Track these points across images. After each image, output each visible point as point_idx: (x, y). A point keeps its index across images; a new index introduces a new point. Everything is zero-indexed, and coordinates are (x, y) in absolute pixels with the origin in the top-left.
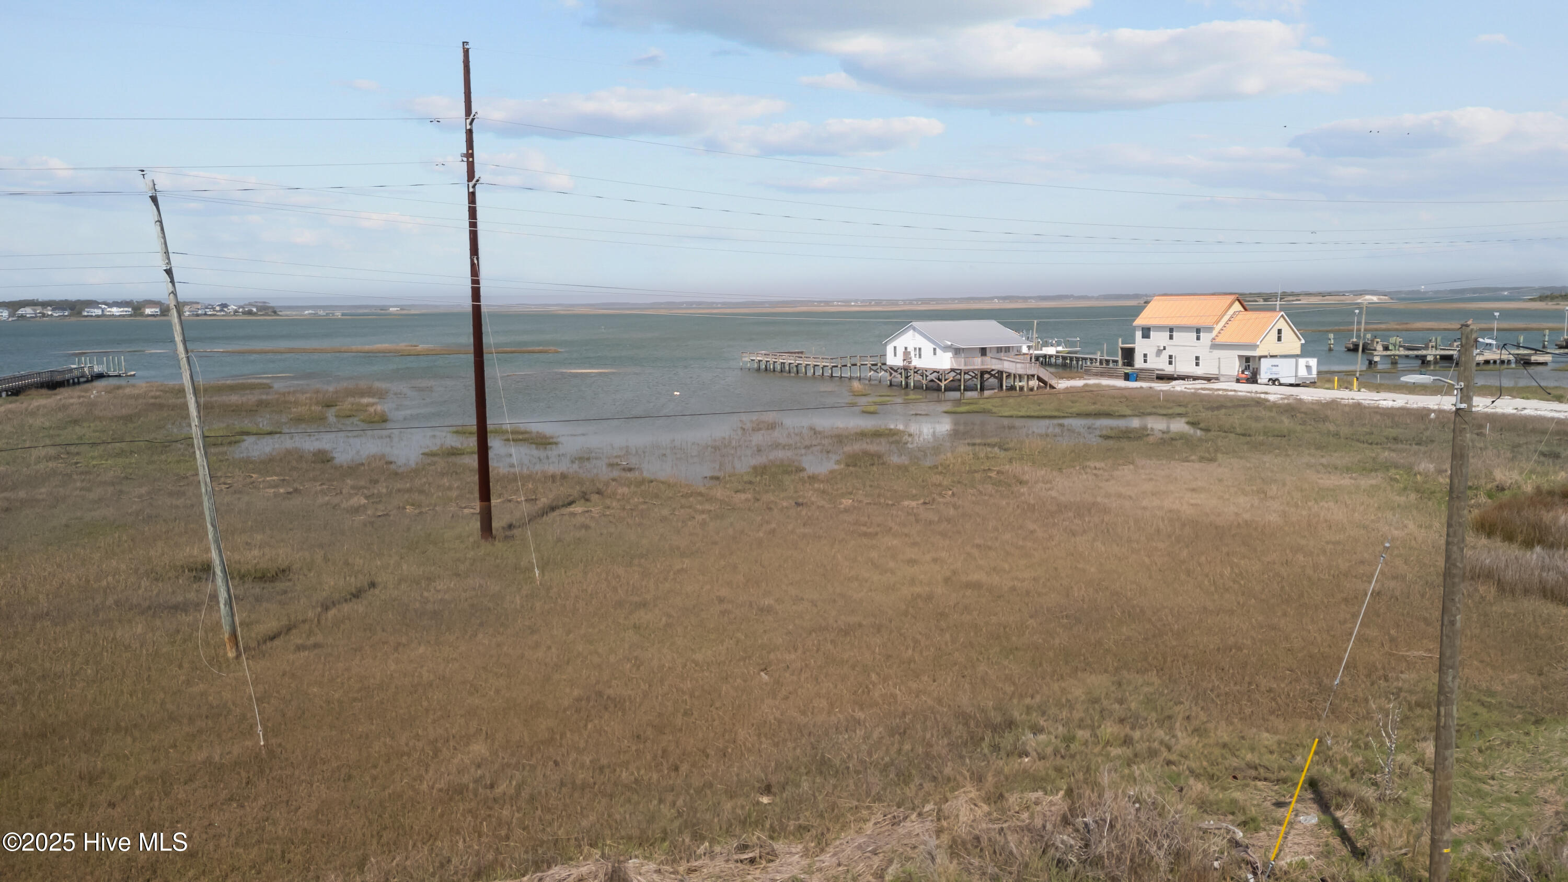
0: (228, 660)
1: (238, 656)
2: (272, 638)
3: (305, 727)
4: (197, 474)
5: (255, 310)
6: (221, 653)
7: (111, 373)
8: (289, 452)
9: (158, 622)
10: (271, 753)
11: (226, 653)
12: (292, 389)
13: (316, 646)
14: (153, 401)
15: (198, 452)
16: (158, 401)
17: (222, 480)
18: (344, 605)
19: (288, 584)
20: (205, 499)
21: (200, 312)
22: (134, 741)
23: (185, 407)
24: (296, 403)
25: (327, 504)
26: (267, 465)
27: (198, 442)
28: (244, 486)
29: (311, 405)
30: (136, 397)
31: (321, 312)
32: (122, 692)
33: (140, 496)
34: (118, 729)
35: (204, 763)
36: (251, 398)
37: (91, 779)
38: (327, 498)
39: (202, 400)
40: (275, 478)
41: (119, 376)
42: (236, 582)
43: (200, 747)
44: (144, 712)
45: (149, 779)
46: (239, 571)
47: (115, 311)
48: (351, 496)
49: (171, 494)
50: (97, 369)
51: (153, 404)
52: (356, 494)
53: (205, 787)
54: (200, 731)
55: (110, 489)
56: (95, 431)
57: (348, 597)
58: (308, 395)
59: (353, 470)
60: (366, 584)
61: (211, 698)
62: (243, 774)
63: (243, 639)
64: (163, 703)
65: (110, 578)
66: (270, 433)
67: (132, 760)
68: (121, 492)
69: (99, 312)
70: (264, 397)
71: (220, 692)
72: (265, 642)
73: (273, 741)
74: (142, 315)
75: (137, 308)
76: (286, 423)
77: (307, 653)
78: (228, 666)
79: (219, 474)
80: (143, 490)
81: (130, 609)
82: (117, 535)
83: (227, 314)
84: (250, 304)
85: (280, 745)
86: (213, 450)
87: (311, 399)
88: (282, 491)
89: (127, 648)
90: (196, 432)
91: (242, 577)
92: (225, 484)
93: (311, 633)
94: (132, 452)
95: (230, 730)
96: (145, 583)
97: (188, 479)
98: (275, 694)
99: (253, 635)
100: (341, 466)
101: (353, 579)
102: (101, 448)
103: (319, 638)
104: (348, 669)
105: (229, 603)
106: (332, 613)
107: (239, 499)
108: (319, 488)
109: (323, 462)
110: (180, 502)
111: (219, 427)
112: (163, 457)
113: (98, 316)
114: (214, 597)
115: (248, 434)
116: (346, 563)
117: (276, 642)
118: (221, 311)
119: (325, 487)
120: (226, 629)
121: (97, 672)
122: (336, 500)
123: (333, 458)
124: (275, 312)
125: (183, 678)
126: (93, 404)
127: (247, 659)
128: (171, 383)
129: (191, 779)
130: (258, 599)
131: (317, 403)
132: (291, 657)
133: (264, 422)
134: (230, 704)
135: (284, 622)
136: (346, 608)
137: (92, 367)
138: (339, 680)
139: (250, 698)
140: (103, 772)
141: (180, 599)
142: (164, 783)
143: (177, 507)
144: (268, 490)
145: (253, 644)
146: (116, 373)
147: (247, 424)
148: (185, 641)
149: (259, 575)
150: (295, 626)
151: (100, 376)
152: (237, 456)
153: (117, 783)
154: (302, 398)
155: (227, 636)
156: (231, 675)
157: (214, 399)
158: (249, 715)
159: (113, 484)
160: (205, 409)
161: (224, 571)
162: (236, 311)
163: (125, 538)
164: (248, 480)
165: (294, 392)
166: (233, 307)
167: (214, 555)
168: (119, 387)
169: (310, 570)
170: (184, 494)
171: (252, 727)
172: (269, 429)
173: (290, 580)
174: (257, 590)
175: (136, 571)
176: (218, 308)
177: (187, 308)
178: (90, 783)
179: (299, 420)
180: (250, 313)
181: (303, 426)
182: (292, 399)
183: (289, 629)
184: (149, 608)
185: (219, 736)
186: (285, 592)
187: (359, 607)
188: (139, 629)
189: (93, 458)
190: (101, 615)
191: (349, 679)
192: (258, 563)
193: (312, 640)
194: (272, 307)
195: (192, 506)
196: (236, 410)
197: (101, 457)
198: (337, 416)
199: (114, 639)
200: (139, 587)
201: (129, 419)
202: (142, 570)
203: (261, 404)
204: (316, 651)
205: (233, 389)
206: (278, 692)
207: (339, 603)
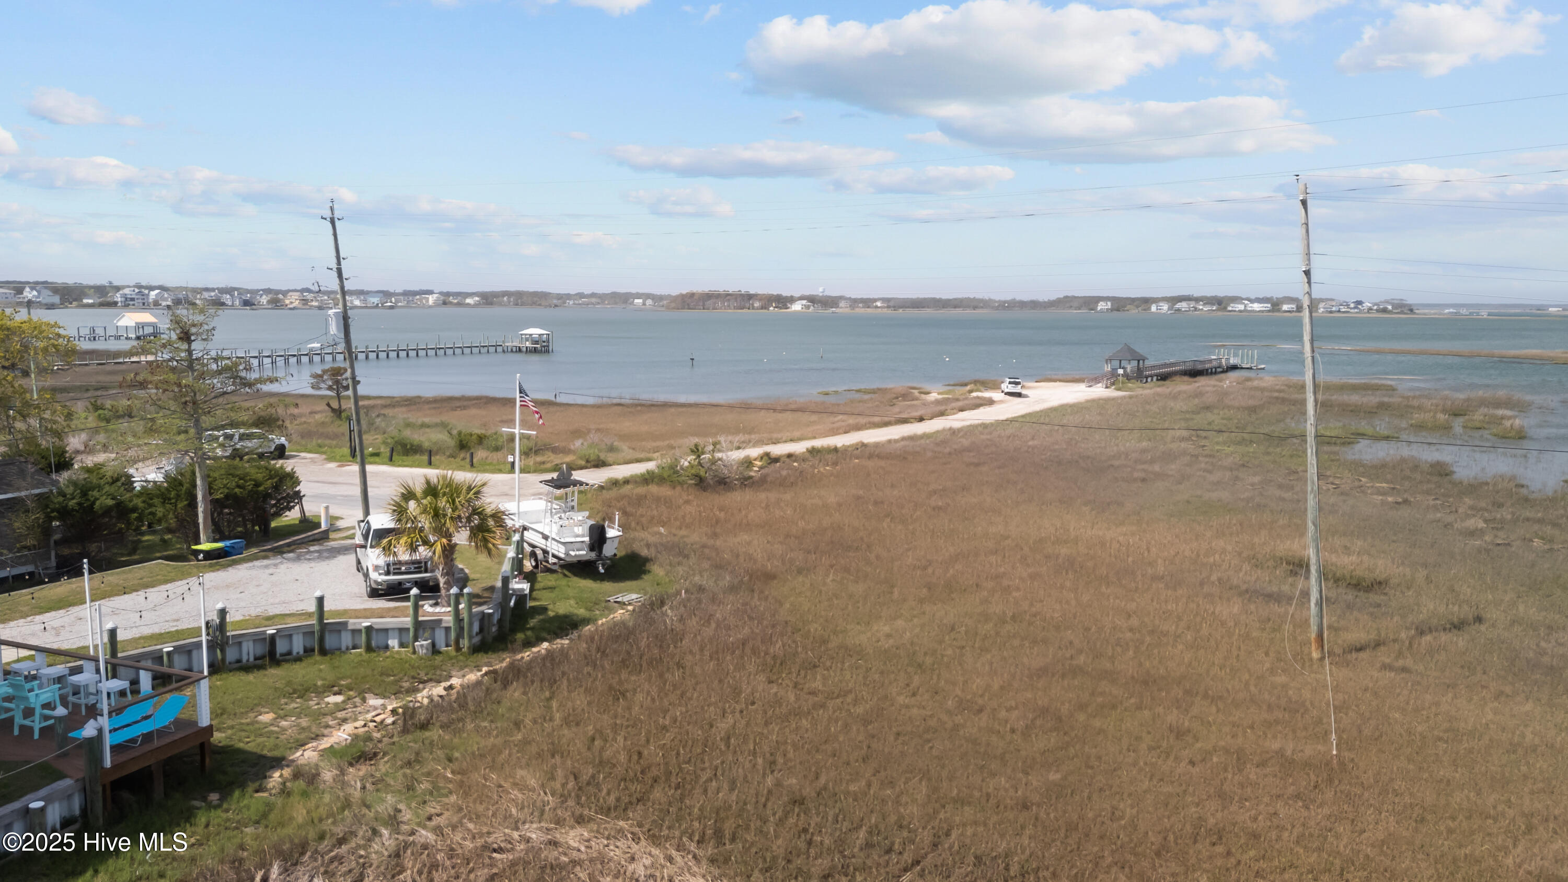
0: (1311, 660)
1: (1322, 659)
2: (1360, 649)
3: (1382, 751)
4: (1306, 471)
5: (1390, 307)
6: (1306, 651)
7: (1244, 366)
8: (1403, 460)
9: (1253, 607)
10: (1342, 764)
11: (1310, 653)
12: (1418, 393)
13: (1404, 670)
14: (1276, 394)
15: (1309, 451)
16: (1282, 395)
17: (1331, 479)
18: (1442, 633)
19: (1382, 597)
20: (1310, 497)
21: (1334, 309)
22: (1218, 711)
23: (1303, 402)
24: (1420, 408)
25: (1439, 521)
26: (1378, 470)
27: (1311, 440)
28: (1351, 489)
29: (1436, 413)
30: (1263, 390)
31: (1464, 311)
32: (1214, 663)
33: (1252, 485)
34: (1206, 696)
35: (1277, 753)
36: (1372, 400)
37: (1180, 733)
38: (1439, 515)
39: (1320, 397)
40: (1384, 485)
41: (1251, 368)
42: (1330, 583)
43: (1275, 737)
44: (1230, 687)
45: (1227, 751)
46: (1334, 574)
47: (1256, 307)
48: (1468, 516)
49: (1280, 486)
50: (1233, 361)
51: (1277, 398)
52: (1474, 516)
53: (1275, 776)
54: (1277, 722)
55: (1228, 474)
56: (1223, 419)
57: (1448, 626)
58: (1434, 401)
59: (1474, 488)
60: (1471, 617)
61: (1291, 692)
62: (1313, 777)
63: (1329, 642)
64: (1247, 684)
65: (1217, 556)
66: (1387, 438)
67: (1214, 728)
68: (1237, 478)
69: (1241, 307)
70: (1386, 399)
71: (1299, 689)
72: (1351, 651)
73: (1347, 755)
74: (1279, 310)
75: (1276, 304)
76: (1405, 429)
77: (1393, 674)
78: (1311, 665)
79: (1328, 473)
80: (1257, 479)
81: (1230, 588)
82: (1228, 518)
83: (1361, 312)
84: (1387, 302)
85: (1353, 760)
86: (1326, 448)
87: (1437, 406)
88: (1390, 499)
89: (1223, 624)
90: (1310, 430)
91: (1337, 580)
92: (1332, 484)
93: (1400, 654)
94: (1251, 442)
95: (1305, 729)
96: (1246, 567)
97: (1298, 474)
98: (1354, 707)
99: (1340, 642)
100: (1461, 483)
101: (1456, 608)
102: (1226, 435)
103: (1409, 662)
104: (1437, 704)
105: (1320, 604)
106: (1428, 638)
107: (1345, 501)
108: (1432, 503)
109: (1441, 475)
110: (1288, 495)
111: (1334, 428)
112: (1278, 450)
113: (1240, 311)
114: (1306, 594)
115: (1363, 435)
116: (1452, 589)
117: (1362, 655)
118: (1355, 308)
119: (1438, 502)
120: (1314, 628)
121: (1196, 639)
122: (1450, 518)
123: (1453, 472)
124: (1411, 310)
125: (1267, 665)
126: (1226, 394)
127: (1331, 664)
128: (1295, 379)
129: (1262, 764)
130: (1350, 607)
131: (1444, 411)
132: (1375, 674)
133: (1382, 425)
134: (1308, 704)
135: (1373, 636)
136: (1444, 637)
137: (1228, 359)
138: (1425, 713)
139: (1328, 704)
140: (1189, 731)
141: (1275, 589)
142: (1239, 759)
143: (1283, 500)
144: (1375, 497)
145: (1338, 650)
146: (1248, 366)
147: (1364, 426)
148: (1274, 630)
149: (1354, 582)
150: (1384, 644)
151: (1234, 368)
152: (1350, 457)
153: (1199, 745)
154: (1428, 403)
155: (1313, 635)
156: (1313, 675)
157: (1334, 397)
158: (1325, 720)
159: (1231, 470)
160: (1323, 407)
161: (1319, 571)
162: (1370, 309)
163: (1234, 521)
164: (1357, 483)
165: (1420, 396)
166: (1367, 305)
167: (1311, 553)
168: (1249, 379)
169: (1409, 588)
170: (1292, 488)
171: (1327, 733)
172: (1386, 433)
173: (1386, 594)
174: (1350, 597)
175: (1240, 554)
176: (1352, 305)
177: (1321, 305)
178: (1177, 738)
179: (1420, 427)
180: (1385, 310)
181: (1424, 434)
182: (1415, 403)
183: (1378, 644)
184: (1247, 591)
185: (1294, 731)
186: (1379, 606)
187: (1460, 641)
188: (1236, 610)
189: (1218, 443)
190: (1206, 589)
191: (1436, 715)
192: (1355, 569)
193: (1400, 663)
194: (1410, 305)
195: (1299, 501)
196: (1355, 411)
197: (1224, 443)
198: (1464, 427)
199: (1213, 613)
200: (1241, 570)
201: (1252, 410)
202: (1244, 555)
203: (1382, 406)
204: (1403, 675)
205: (1354, 388)
206: (1357, 706)
207: (1436, 630)
